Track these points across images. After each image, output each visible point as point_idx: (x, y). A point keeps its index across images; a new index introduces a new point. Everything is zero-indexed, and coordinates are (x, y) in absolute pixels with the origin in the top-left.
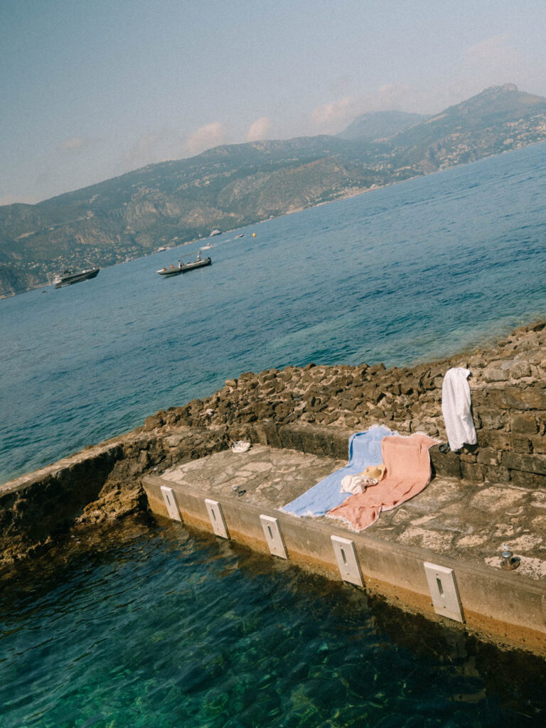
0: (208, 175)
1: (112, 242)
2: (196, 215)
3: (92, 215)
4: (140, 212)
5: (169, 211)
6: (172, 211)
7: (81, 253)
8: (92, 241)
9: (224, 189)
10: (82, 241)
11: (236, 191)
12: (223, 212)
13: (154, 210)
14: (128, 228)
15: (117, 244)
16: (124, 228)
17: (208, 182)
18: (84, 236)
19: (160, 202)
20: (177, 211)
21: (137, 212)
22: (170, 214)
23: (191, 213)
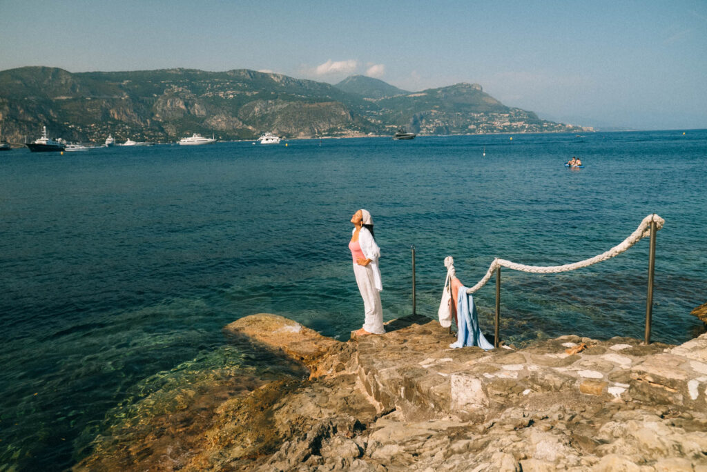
0: (231, 90)
1: (142, 124)
2: (220, 120)
3: (127, 96)
4: (171, 105)
5: (196, 111)
6: (199, 112)
7: (113, 126)
8: (124, 118)
9: (246, 105)
10: (116, 117)
11: (256, 109)
12: (243, 123)
13: (183, 107)
14: (157, 115)
15: (146, 127)
16: (153, 115)
17: (231, 96)
18: (118, 113)
19: (190, 102)
20: (203, 113)
21: (169, 104)
22: (197, 114)
23: (215, 117)
